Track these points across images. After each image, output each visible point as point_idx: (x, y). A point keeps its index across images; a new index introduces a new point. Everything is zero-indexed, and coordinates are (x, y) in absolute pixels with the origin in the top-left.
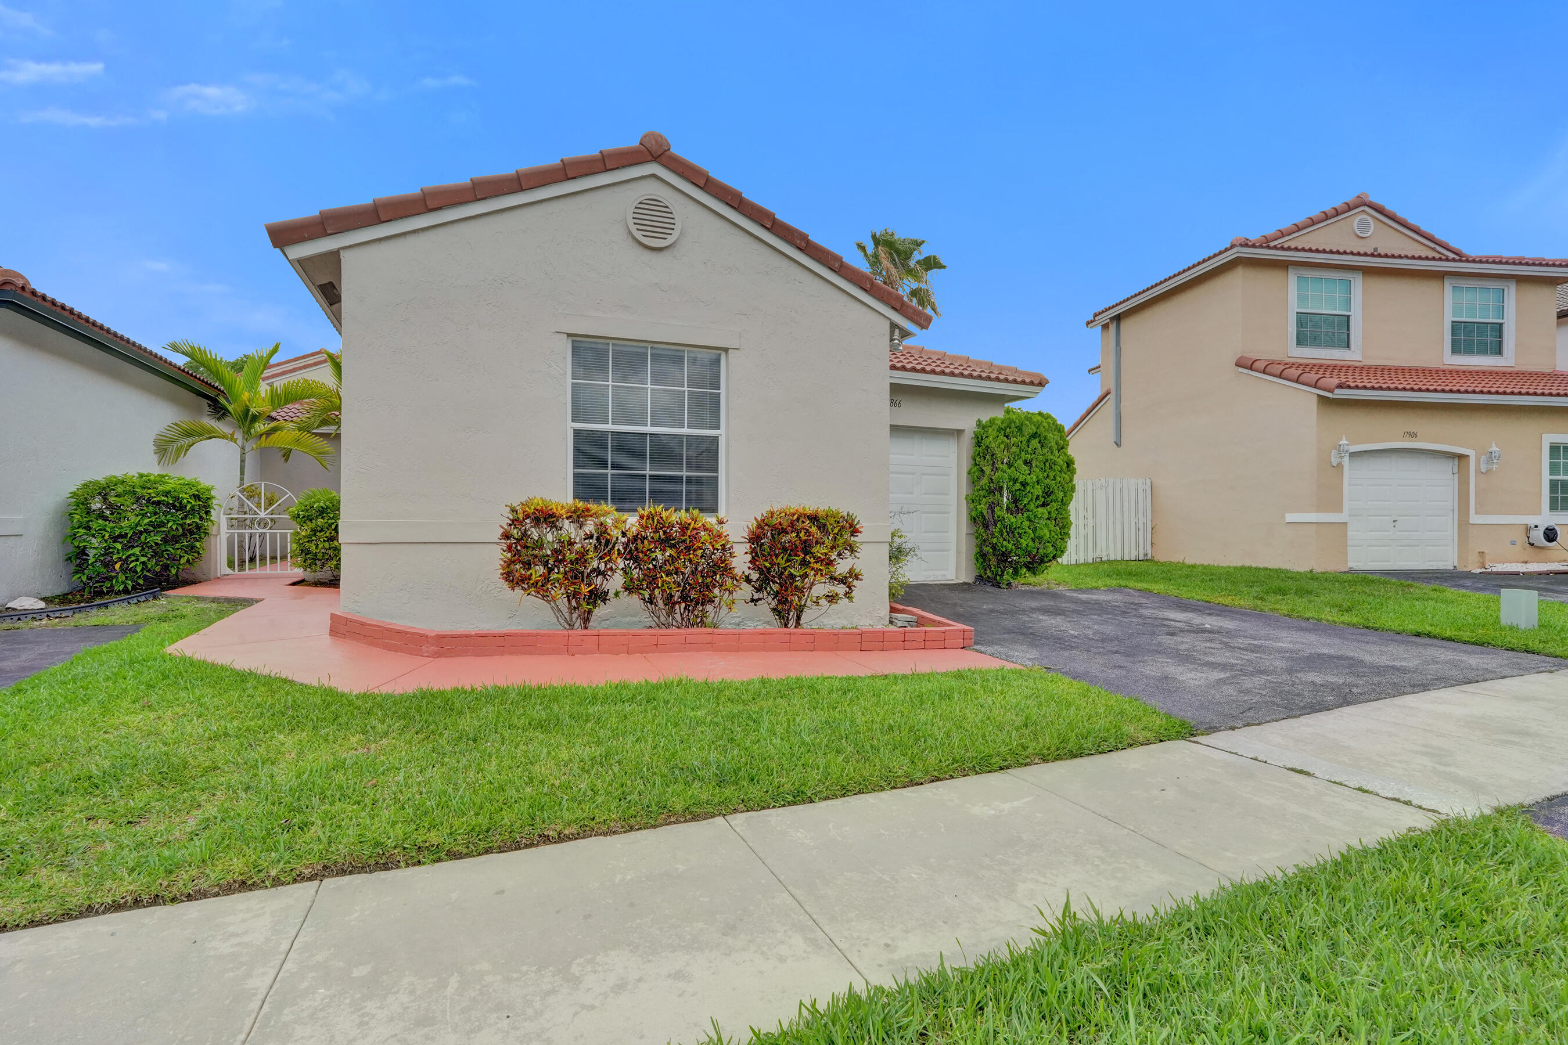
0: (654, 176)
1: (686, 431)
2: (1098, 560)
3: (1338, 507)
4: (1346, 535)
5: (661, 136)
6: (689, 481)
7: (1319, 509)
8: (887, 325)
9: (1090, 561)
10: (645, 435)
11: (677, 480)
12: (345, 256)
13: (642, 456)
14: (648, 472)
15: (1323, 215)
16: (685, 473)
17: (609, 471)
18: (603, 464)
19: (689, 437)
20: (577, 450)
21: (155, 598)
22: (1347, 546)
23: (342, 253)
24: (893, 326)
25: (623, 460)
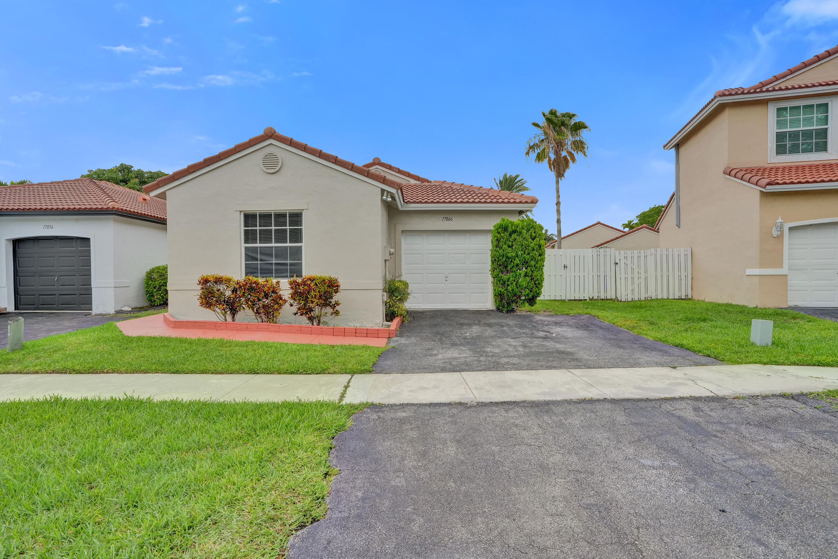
0: (271, 144)
1: (288, 244)
2: (649, 299)
3: (780, 265)
4: (787, 283)
5: (271, 128)
6: (291, 265)
7: (761, 266)
8: (380, 190)
9: (643, 298)
10: (272, 247)
11: (286, 264)
12: (167, 193)
13: (271, 255)
14: (274, 262)
15: (816, 58)
16: (289, 262)
17: (259, 262)
18: (257, 260)
19: (290, 247)
20: (246, 254)
21: (164, 308)
22: (787, 291)
23: (167, 192)
24: (383, 191)
25: (264, 257)
